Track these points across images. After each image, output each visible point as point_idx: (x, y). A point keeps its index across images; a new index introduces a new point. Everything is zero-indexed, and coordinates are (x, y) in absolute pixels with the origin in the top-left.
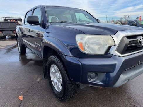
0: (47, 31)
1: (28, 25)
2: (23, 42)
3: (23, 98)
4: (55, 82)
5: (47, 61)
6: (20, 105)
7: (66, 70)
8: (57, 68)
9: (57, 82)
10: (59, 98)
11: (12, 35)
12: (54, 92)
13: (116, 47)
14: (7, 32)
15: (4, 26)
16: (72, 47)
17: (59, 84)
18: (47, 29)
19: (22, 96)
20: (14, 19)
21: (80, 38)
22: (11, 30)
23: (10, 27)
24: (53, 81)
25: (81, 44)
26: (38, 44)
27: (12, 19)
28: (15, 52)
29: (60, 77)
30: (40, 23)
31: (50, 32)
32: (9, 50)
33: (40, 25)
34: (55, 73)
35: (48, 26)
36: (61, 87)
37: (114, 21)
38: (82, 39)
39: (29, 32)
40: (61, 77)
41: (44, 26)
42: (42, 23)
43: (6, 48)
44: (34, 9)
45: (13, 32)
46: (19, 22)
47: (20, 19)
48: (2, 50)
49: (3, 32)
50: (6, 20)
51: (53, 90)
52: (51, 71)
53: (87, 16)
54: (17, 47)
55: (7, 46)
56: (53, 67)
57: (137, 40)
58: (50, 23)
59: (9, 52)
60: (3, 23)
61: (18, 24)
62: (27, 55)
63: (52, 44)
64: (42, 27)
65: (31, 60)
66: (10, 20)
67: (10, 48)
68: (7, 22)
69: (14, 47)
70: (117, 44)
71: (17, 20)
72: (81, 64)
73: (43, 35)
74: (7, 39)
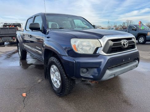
0: (47, 36)
1: (29, 31)
2: (24, 47)
3: (26, 95)
4: (54, 80)
5: (47, 63)
6: (24, 101)
7: (63, 68)
8: (56, 68)
9: (57, 80)
10: (58, 93)
11: (11, 41)
12: (54, 89)
13: (102, 48)
14: (6, 38)
15: (3, 32)
16: (69, 49)
17: (58, 82)
18: (47, 34)
19: (25, 93)
20: (13, 25)
21: (74, 41)
22: (10, 36)
23: (9, 33)
24: (53, 80)
25: (75, 46)
26: (39, 48)
27: (11, 25)
28: (15, 58)
29: (58, 75)
30: (41, 29)
31: (50, 37)
32: (9, 56)
33: (41, 31)
34: (55, 72)
35: (48, 32)
36: (59, 84)
37: (116, 26)
38: (75, 42)
39: (31, 37)
40: (60, 75)
41: (44, 32)
42: (43, 29)
43: (6, 53)
44: (35, 17)
45: (12, 38)
46: (19, 28)
47: (19, 25)
48: (2, 55)
49: (2, 38)
50: (5, 25)
51: (53, 88)
52: (51, 71)
53: (84, 22)
54: (18, 53)
55: (6, 52)
56: (53, 67)
57: (121, 43)
58: (50, 29)
59: (9, 57)
60: (1, 29)
61: (17, 30)
62: (27, 60)
63: (52, 47)
64: (43, 33)
65: (31, 64)
66: (9, 25)
67: (10, 54)
68: (6, 28)
69: (14, 53)
70: (103, 45)
71: (17, 26)
72: (75, 62)
73: (44, 40)
74: (6, 45)
